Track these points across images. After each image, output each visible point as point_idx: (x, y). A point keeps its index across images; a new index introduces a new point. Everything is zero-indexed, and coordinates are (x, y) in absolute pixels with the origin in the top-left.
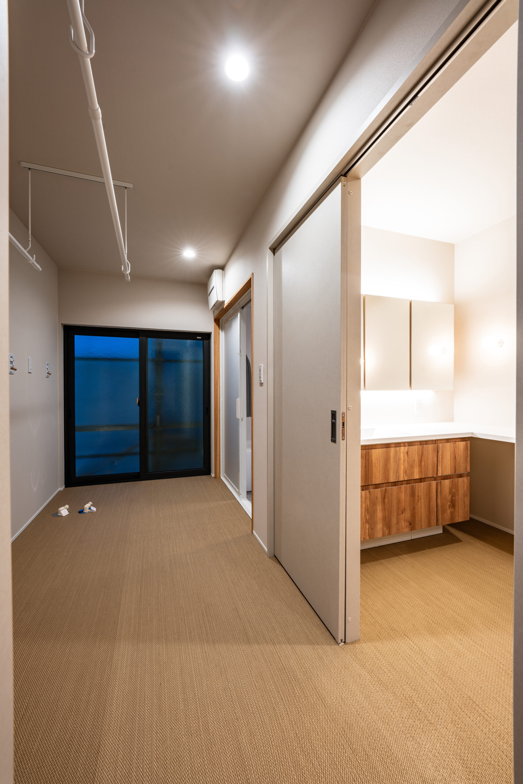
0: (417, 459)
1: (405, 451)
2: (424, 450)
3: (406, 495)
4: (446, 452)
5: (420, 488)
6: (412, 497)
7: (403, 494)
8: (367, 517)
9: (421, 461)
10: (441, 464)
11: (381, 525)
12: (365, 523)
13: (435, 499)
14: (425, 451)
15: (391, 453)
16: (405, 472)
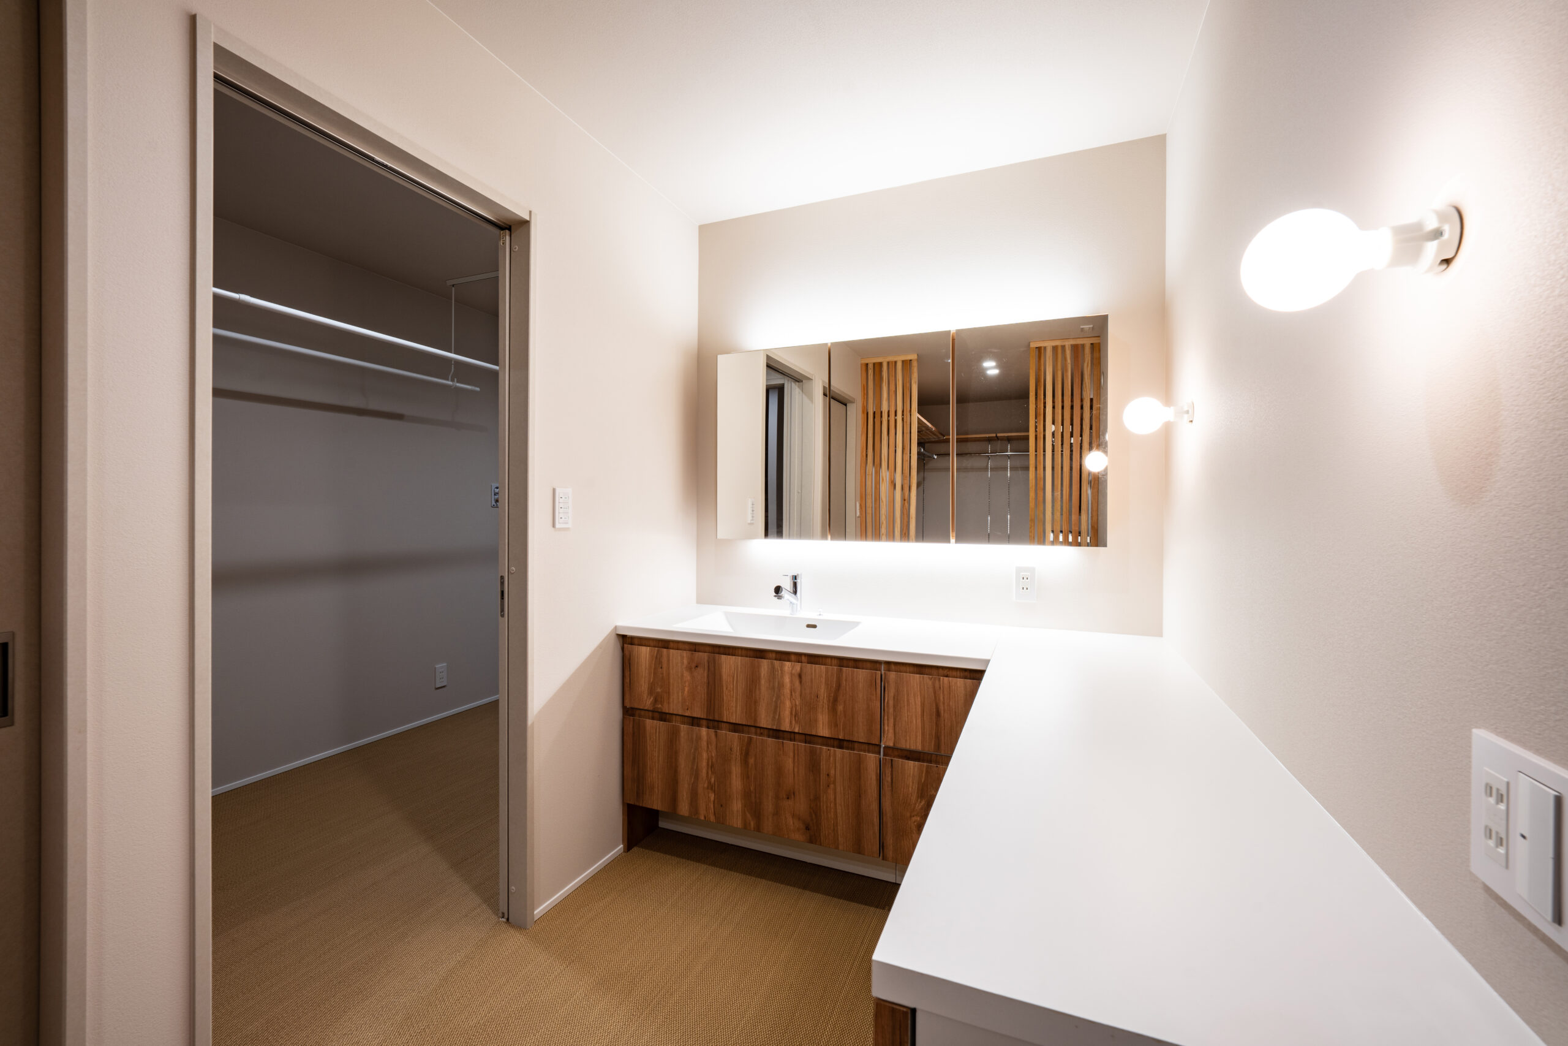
0: (823, 692)
1: (794, 671)
2: (844, 679)
3: (796, 764)
4: (908, 695)
5: (832, 758)
6: (812, 771)
7: (790, 761)
8: (711, 779)
9: (834, 702)
10: (892, 721)
11: (740, 806)
12: (708, 788)
13: (875, 794)
14: (846, 680)
15: (762, 669)
16: (795, 715)
